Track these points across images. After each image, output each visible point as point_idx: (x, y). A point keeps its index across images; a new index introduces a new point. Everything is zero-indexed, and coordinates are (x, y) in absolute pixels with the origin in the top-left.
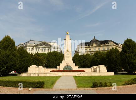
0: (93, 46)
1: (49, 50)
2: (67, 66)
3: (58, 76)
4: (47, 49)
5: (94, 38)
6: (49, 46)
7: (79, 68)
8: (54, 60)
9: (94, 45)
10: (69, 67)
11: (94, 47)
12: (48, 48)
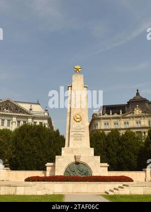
0: (135, 115)
1: (19, 122)
2: (77, 163)
3: (51, 193)
4: (14, 119)
5: (138, 94)
6: (20, 112)
7: (109, 170)
8: (35, 148)
9: (138, 112)
10: (82, 167)
11: (136, 117)
12: (18, 117)
